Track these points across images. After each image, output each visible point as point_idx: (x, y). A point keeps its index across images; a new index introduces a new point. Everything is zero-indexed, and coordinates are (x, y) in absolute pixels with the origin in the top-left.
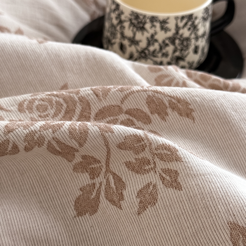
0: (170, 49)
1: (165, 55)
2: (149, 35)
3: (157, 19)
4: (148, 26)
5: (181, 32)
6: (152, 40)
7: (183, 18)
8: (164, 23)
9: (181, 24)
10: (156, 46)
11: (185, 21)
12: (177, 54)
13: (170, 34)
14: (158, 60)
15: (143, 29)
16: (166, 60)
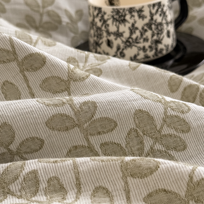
0: (149, 34)
1: (146, 40)
2: (130, 25)
3: (134, 9)
4: (128, 17)
5: (155, 17)
6: (133, 29)
7: (154, 5)
8: (140, 11)
9: (154, 11)
10: (138, 33)
11: (156, 8)
12: (155, 37)
13: (147, 21)
14: (141, 45)
15: (124, 21)
16: (147, 45)
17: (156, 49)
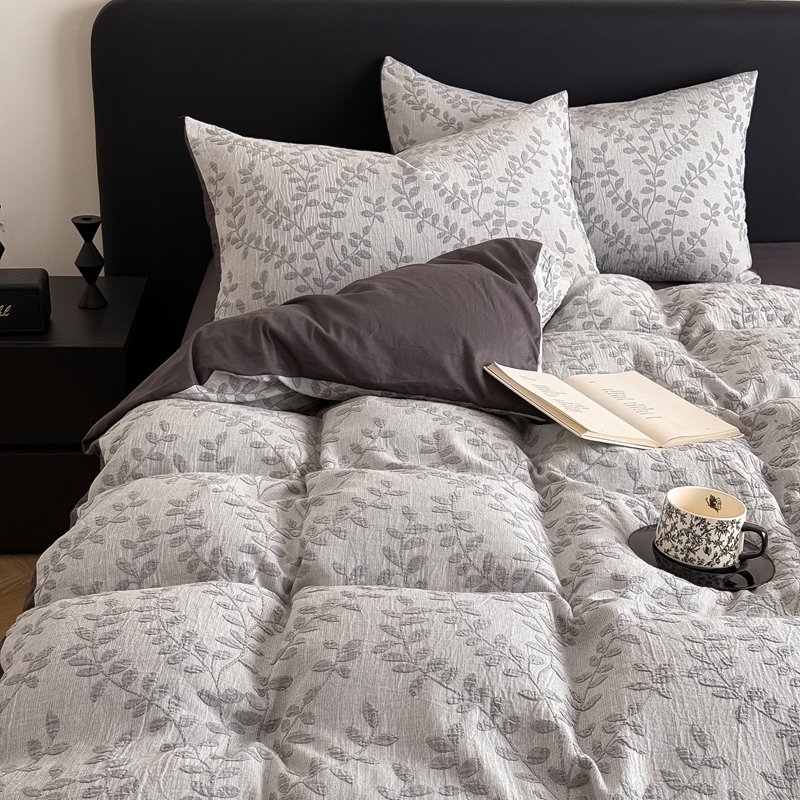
0: (684, 538)
1: (680, 542)
4: (674, 515)
5: (694, 528)
6: (674, 527)
7: (697, 518)
8: (683, 516)
9: (695, 523)
10: (675, 533)
11: (698, 521)
12: (689, 545)
13: (686, 527)
14: (676, 544)
15: (671, 517)
16: (680, 547)
17: (687, 556)
